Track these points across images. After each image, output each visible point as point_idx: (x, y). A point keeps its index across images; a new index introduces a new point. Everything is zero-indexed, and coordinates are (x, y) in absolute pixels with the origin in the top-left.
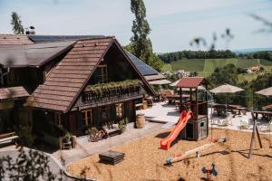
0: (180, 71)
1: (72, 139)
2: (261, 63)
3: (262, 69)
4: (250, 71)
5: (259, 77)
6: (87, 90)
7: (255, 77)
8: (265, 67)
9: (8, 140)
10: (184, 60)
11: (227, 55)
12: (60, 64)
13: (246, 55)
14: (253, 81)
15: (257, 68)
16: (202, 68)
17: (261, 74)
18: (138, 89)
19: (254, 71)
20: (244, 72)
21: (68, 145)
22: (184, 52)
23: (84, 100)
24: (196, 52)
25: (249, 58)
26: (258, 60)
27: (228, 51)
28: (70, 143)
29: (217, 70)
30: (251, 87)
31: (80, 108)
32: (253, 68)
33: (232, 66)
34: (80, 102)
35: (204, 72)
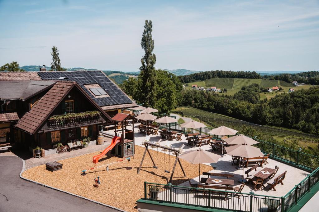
0: (212, 88)
1: (41, 151)
2: (281, 84)
3: (281, 89)
4: (271, 91)
5: (277, 96)
6: (51, 119)
7: (273, 96)
8: (283, 88)
9: (6, 148)
10: (217, 78)
11: (253, 75)
12: (42, 98)
13: (269, 77)
14: (272, 99)
15: (277, 88)
16: (231, 86)
17: (280, 93)
18: (96, 118)
19: (274, 90)
20: (266, 91)
21: (38, 155)
22: (217, 71)
23: (49, 125)
24: (227, 72)
25: (271, 79)
26: (279, 81)
27: (254, 73)
28: (39, 153)
29: (243, 89)
30: (269, 104)
31: (45, 131)
32: (274, 88)
33: (257, 85)
34: (46, 126)
35: (232, 89)
